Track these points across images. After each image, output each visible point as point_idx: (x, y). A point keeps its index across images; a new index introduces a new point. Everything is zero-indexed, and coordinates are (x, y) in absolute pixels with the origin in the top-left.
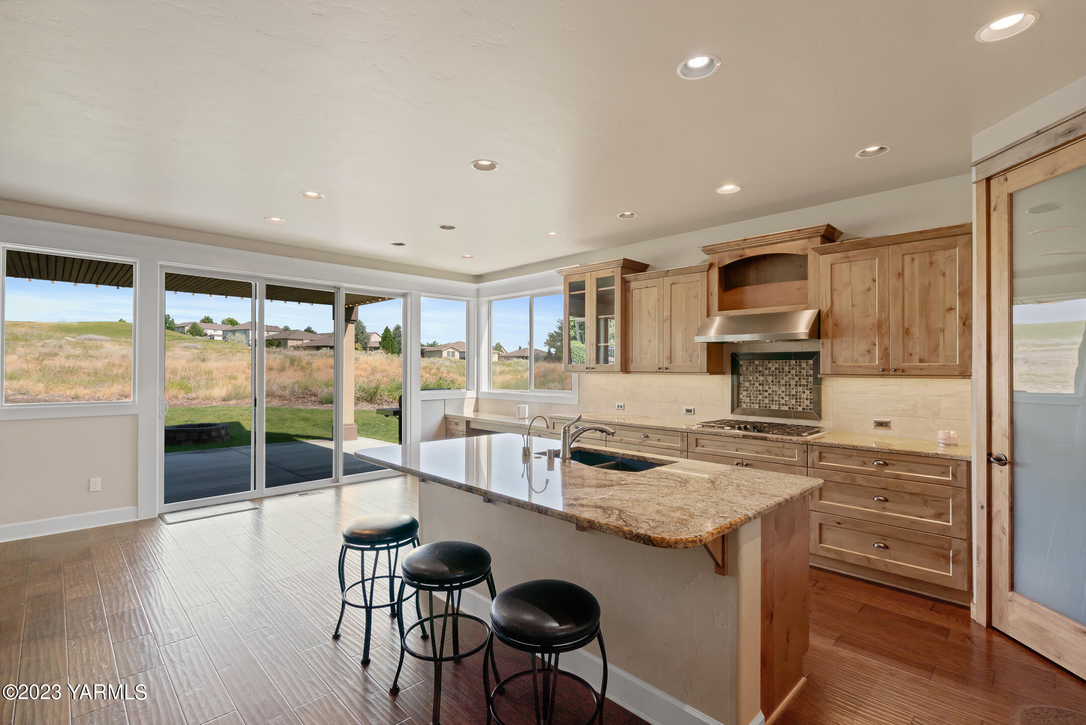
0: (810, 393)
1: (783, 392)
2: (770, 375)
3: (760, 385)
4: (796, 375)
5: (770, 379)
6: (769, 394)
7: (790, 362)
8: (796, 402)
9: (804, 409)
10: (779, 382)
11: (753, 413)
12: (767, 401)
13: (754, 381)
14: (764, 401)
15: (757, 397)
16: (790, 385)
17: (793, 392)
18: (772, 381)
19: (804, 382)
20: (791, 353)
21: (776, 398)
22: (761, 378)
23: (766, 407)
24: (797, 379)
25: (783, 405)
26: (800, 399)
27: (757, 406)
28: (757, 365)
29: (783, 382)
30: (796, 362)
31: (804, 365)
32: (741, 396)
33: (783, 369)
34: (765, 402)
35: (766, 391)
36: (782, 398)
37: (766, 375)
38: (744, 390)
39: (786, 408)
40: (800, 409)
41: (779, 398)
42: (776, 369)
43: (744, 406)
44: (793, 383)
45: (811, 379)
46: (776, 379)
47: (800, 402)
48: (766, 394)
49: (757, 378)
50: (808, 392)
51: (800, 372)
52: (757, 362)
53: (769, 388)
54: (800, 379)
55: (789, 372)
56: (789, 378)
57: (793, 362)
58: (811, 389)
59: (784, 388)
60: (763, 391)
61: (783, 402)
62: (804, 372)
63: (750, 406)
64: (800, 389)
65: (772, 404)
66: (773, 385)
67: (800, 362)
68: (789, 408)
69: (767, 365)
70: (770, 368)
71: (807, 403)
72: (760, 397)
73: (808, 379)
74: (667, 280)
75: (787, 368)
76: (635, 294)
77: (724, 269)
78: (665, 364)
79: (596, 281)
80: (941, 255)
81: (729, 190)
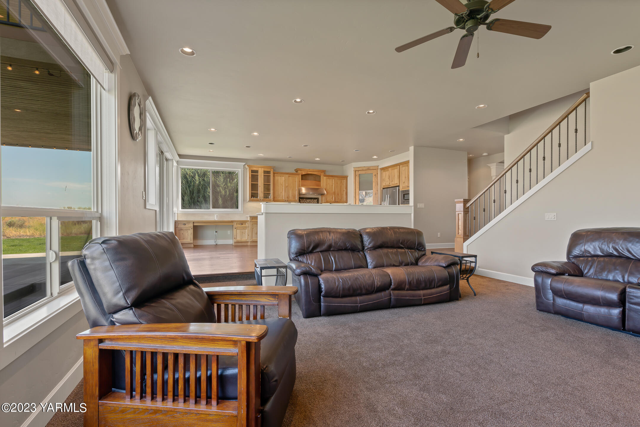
31: (315, 201)
42: (309, 201)
52: (304, 200)
57: (313, 200)
74: (287, 175)
75: (311, 201)
76: (276, 178)
77: (302, 175)
78: (287, 199)
79: (263, 172)
80: (343, 181)
81: (318, 159)
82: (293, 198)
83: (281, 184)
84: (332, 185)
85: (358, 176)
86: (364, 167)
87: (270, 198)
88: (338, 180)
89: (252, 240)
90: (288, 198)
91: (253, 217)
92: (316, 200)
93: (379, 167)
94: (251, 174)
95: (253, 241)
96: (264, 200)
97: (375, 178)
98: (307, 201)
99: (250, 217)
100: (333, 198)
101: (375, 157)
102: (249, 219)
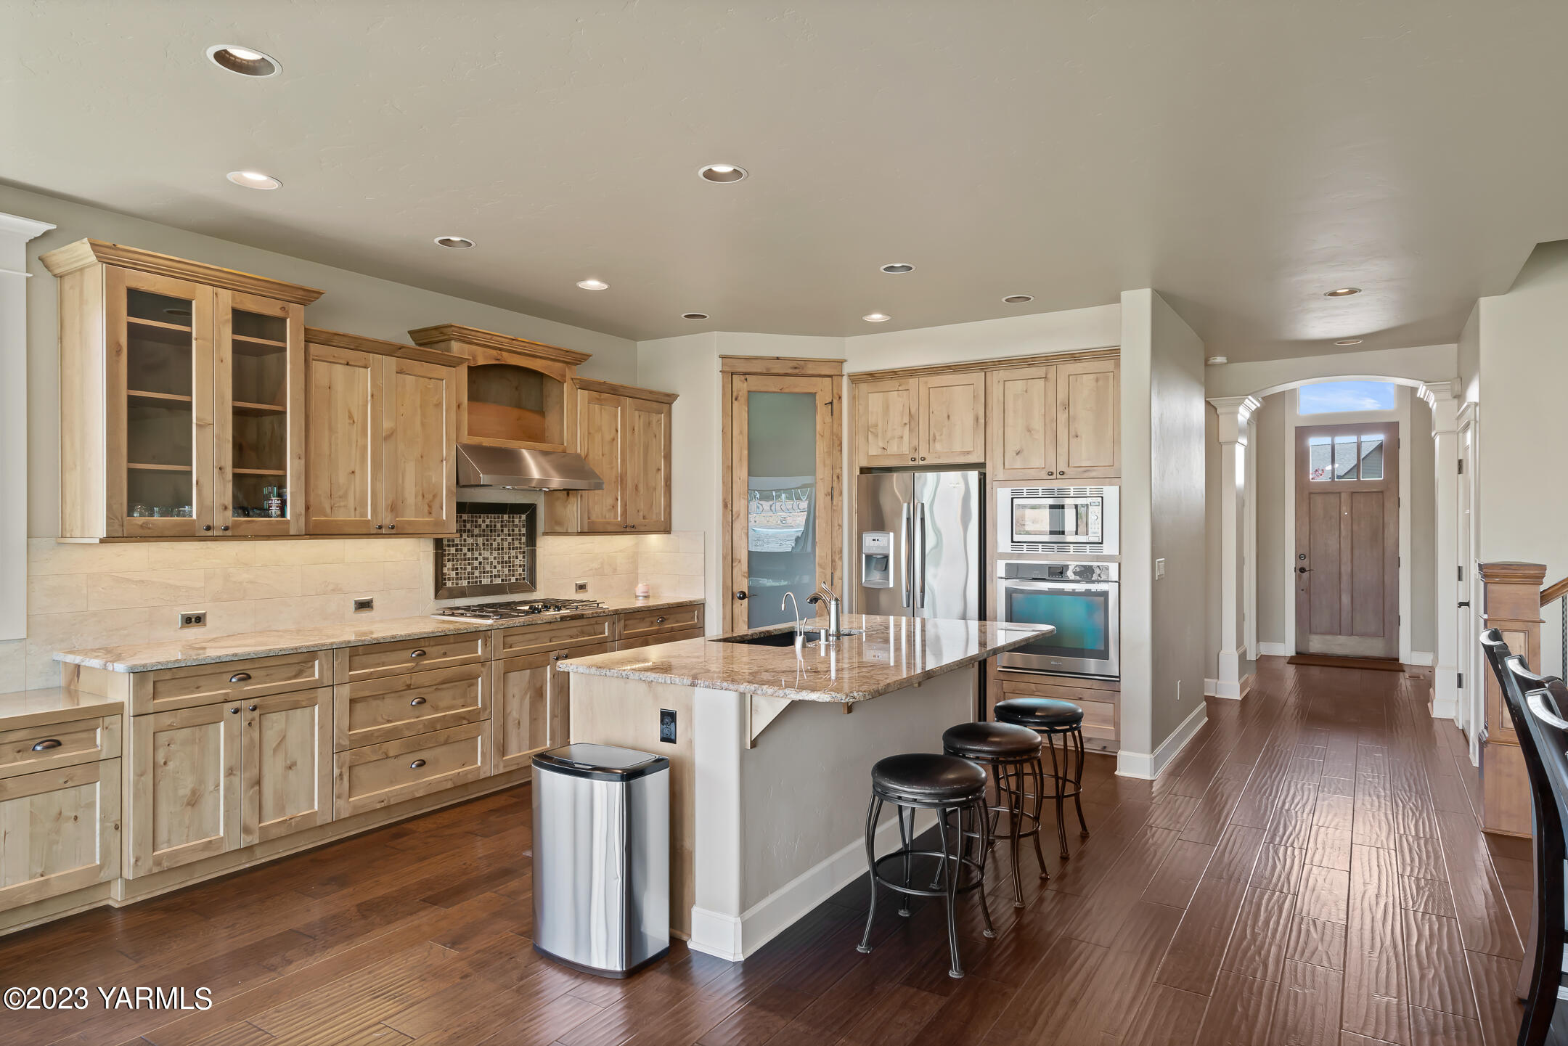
0: (524, 557)
1: (495, 558)
2: (480, 536)
3: (469, 550)
4: (509, 535)
5: (480, 540)
6: (480, 563)
7: (502, 517)
8: (509, 571)
9: (517, 579)
10: (491, 545)
11: (462, 594)
12: (477, 573)
13: (461, 545)
14: (473, 573)
15: (465, 569)
16: (502, 549)
17: (506, 558)
18: (484, 544)
19: (517, 544)
20: (507, 504)
21: (488, 568)
22: (470, 541)
23: (476, 582)
24: (510, 539)
25: (495, 576)
26: (513, 566)
27: (465, 583)
28: (464, 521)
29: (495, 545)
30: (509, 517)
31: (517, 521)
32: (445, 570)
33: (495, 526)
34: (475, 575)
35: (477, 559)
36: (495, 567)
37: (476, 536)
38: (449, 560)
39: (498, 581)
40: (513, 580)
41: (491, 567)
42: (487, 526)
43: (449, 584)
44: (506, 545)
45: (524, 539)
46: (487, 540)
47: (513, 571)
48: (476, 564)
49: (465, 540)
50: (520, 557)
51: (513, 530)
52: (465, 517)
53: (480, 554)
54: (513, 540)
55: (502, 531)
56: (502, 539)
57: (506, 517)
58: (524, 553)
59: (495, 553)
60: (473, 559)
61: (495, 572)
62: (517, 531)
63: (457, 584)
64: (513, 553)
65: (484, 577)
66: (484, 549)
67: (513, 517)
68: (502, 580)
69: (476, 522)
70: (480, 526)
71: (520, 570)
72: (469, 569)
73: (520, 539)
74: (390, 363)
75: (499, 526)
76: (319, 368)
77: (474, 371)
78: (387, 519)
79: (230, 316)
80: (654, 417)
81: (593, 284)
82: (426, 508)
83: (351, 417)
84: (613, 440)
85: (743, 399)
86: (778, 358)
87: (275, 510)
88: (637, 413)
89: (158, 862)
90: (393, 508)
91: (168, 676)
92: (524, 517)
93: (848, 369)
94: (124, 319)
95: (166, 865)
96: (236, 525)
97: (828, 419)
98: (480, 521)
99: (140, 675)
100: (614, 507)
101: (877, 317)
102: (121, 691)
